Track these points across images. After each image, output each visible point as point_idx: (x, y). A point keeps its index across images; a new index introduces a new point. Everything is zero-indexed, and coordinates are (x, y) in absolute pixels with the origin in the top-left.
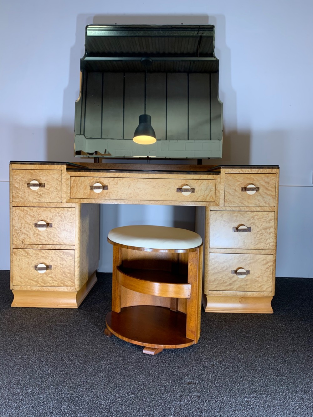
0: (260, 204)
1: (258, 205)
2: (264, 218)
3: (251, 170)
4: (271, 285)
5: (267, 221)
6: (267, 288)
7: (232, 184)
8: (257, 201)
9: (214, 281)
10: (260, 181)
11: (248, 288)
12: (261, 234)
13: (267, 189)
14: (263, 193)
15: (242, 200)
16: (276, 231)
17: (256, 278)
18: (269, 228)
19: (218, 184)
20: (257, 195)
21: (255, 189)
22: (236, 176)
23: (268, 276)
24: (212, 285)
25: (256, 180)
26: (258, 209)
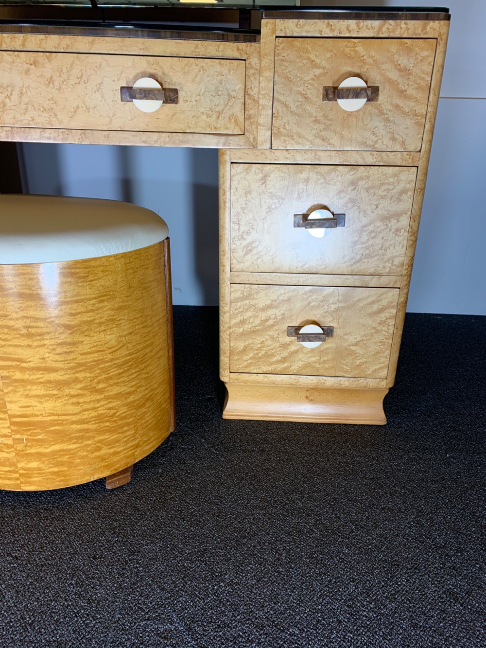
0: (376, 142)
1: (370, 146)
2: (386, 187)
3: (358, 25)
4: (387, 363)
5: (392, 197)
6: (375, 371)
7: (296, 76)
8: (368, 134)
9: (245, 350)
10: (383, 67)
11: (327, 369)
12: (372, 231)
13: (402, 93)
14: (389, 107)
15: (325, 129)
16: (416, 222)
17: (349, 346)
18: (397, 215)
19: (254, 74)
20: (371, 114)
21: (363, 92)
22: (309, 47)
23: (381, 342)
24: (237, 360)
25: (371, 61)
26: (370, 160)
